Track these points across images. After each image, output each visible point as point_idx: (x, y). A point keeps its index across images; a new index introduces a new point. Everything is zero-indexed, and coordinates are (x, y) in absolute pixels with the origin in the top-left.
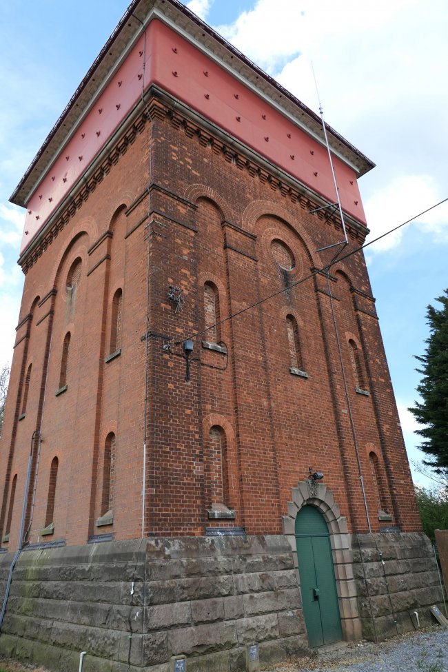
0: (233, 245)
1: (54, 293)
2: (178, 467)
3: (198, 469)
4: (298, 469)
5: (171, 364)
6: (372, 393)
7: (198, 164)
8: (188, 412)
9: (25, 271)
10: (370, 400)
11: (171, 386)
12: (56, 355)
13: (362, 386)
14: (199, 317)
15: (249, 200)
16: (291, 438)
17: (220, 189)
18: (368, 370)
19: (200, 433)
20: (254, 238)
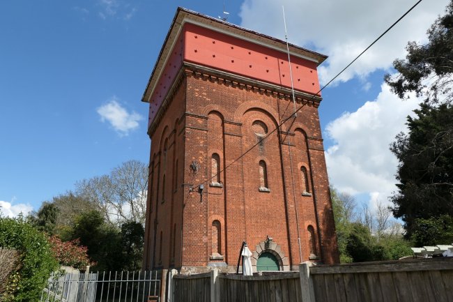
0: (228, 132)
1: (160, 153)
2: (196, 239)
3: (205, 239)
4: (260, 236)
5: (193, 196)
6: (313, 194)
7: (210, 94)
8: (201, 216)
9: (151, 137)
10: (312, 198)
11: (193, 206)
12: (161, 184)
13: (308, 191)
14: (207, 172)
15: (239, 104)
16: (257, 222)
17: (222, 104)
18: (312, 182)
19: (207, 224)
20: (240, 125)
